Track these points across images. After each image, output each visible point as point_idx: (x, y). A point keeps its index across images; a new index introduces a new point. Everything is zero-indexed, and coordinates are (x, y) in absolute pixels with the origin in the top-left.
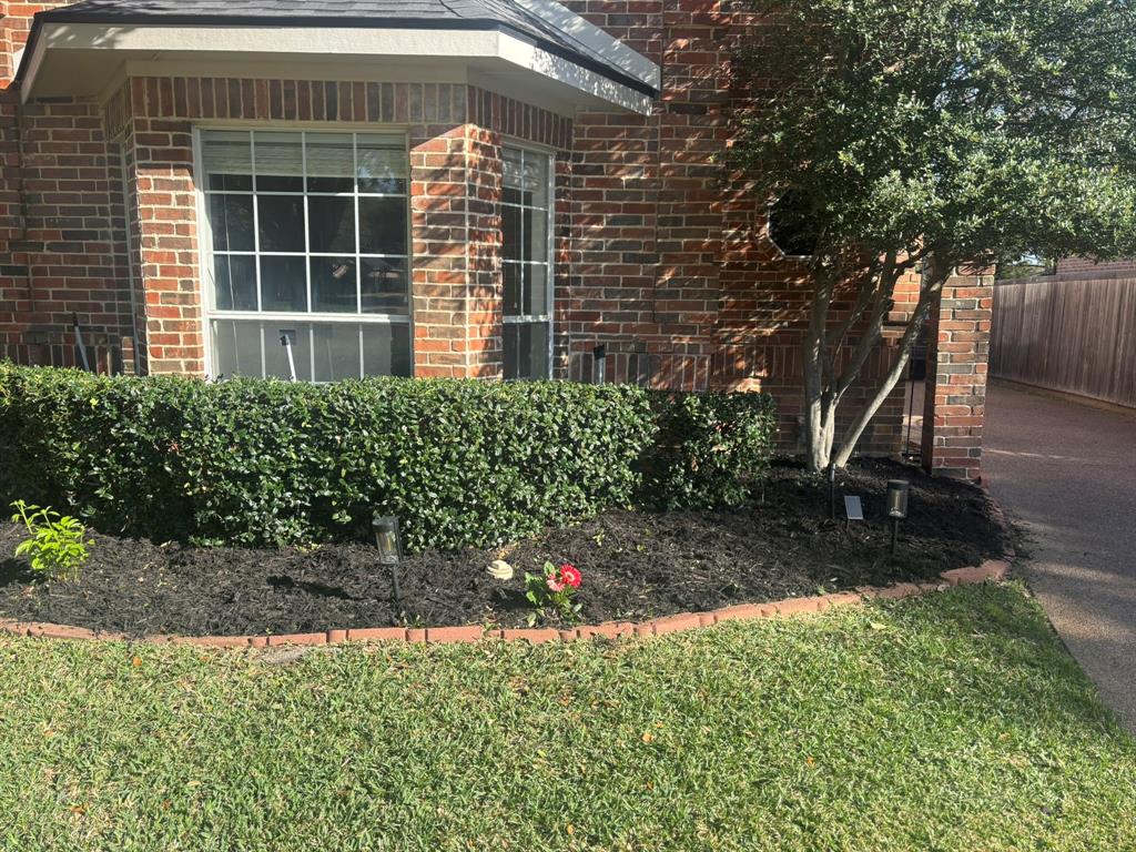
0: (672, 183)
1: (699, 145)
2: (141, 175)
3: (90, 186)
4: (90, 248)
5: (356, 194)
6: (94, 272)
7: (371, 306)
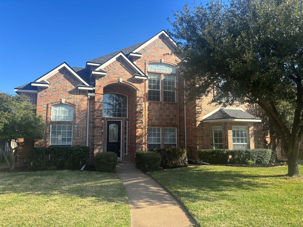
0: (259, 130)
1: (261, 127)
2: (228, 131)
3: (209, 131)
4: (209, 137)
5: (244, 132)
6: (209, 140)
7: (245, 143)
